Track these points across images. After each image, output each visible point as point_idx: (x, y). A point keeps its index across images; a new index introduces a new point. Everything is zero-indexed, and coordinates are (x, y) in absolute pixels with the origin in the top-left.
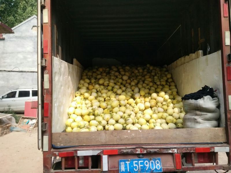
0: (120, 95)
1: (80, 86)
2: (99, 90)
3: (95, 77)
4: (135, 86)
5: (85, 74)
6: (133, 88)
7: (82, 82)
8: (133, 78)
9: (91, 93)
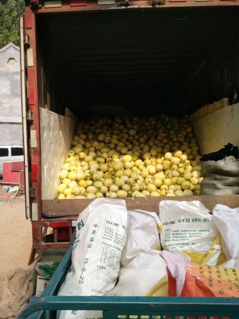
0: (125, 154)
1: (74, 143)
2: (99, 148)
3: (93, 132)
4: (144, 143)
5: (80, 128)
6: (142, 145)
7: (77, 138)
8: (142, 133)
9: (89, 152)
